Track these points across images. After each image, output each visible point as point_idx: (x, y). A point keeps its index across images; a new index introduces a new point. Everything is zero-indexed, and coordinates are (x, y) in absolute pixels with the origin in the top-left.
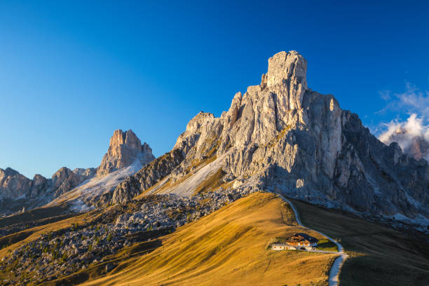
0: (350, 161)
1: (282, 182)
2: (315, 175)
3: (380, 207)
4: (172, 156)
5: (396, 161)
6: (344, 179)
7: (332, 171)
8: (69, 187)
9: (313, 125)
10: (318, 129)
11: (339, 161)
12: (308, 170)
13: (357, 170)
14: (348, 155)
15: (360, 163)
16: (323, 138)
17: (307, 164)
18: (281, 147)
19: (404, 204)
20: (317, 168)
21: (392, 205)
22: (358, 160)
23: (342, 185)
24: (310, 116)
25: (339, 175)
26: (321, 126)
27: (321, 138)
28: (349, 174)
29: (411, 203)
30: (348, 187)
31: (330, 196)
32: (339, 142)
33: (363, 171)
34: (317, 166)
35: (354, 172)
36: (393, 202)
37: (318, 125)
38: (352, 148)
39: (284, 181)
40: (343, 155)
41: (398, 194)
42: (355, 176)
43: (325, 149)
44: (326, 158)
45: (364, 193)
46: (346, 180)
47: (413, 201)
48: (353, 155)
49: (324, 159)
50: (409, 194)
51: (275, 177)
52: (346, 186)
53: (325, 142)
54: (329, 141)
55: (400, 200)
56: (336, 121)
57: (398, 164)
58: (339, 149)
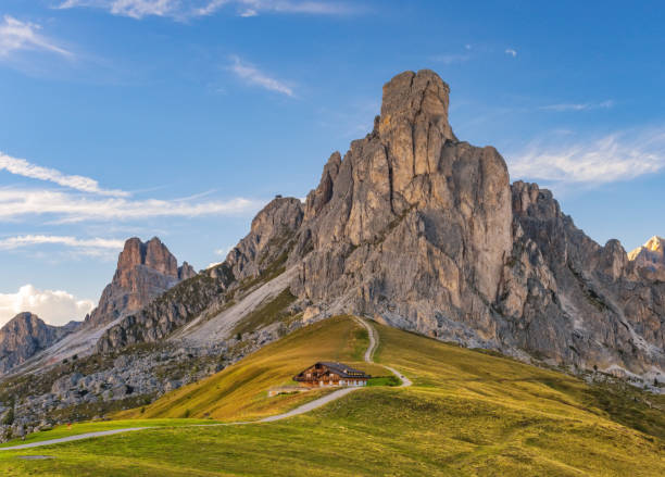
0: (528, 270)
1: (395, 307)
2: (456, 293)
3: (580, 354)
4: (213, 275)
5: (616, 273)
6: (515, 304)
7: (493, 289)
8: (31, 350)
9: (457, 203)
10: (466, 209)
11: (506, 269)
12: (445, 285)
13: (541, 286)
14: (525, 258)
15: (549, 276)
16: (476, 227)
17: (442, 272)
18: (395, 243)
19: (627, 348)
20: (461, 279)
21: (604, 350)
22: (544, 268)
23: (512, 313)
24: (453, 185)
25: (506, 296)
26: (471, 204)
27: (472, 227)
28: (526, 294)
29: (640, 347)
30: (523, 317)
31: (485, 331)
32: (507, 234)
33: (555, 290)
34: (461, 276)
35: (536, 291)
36: (606, 345)
37: (466, 203)
38: (534, 246)
39: (399, 305)
40: (515, 258)
41: (616, 332)
42: (536, 298)
43: (479, 247)
44: (482, 263)
45: (551, 329)
46: (519, 304)
47: (644, 342)
48: (533, 260)
49: (479, 266)
50: (636, 331)
51: (382, 298)
52: (520, 316)
53: (479, 233)
54: (486, 230)
55: (619, 342)
56: (499, 195)
57: (620, 279)
58: (508, 246)
